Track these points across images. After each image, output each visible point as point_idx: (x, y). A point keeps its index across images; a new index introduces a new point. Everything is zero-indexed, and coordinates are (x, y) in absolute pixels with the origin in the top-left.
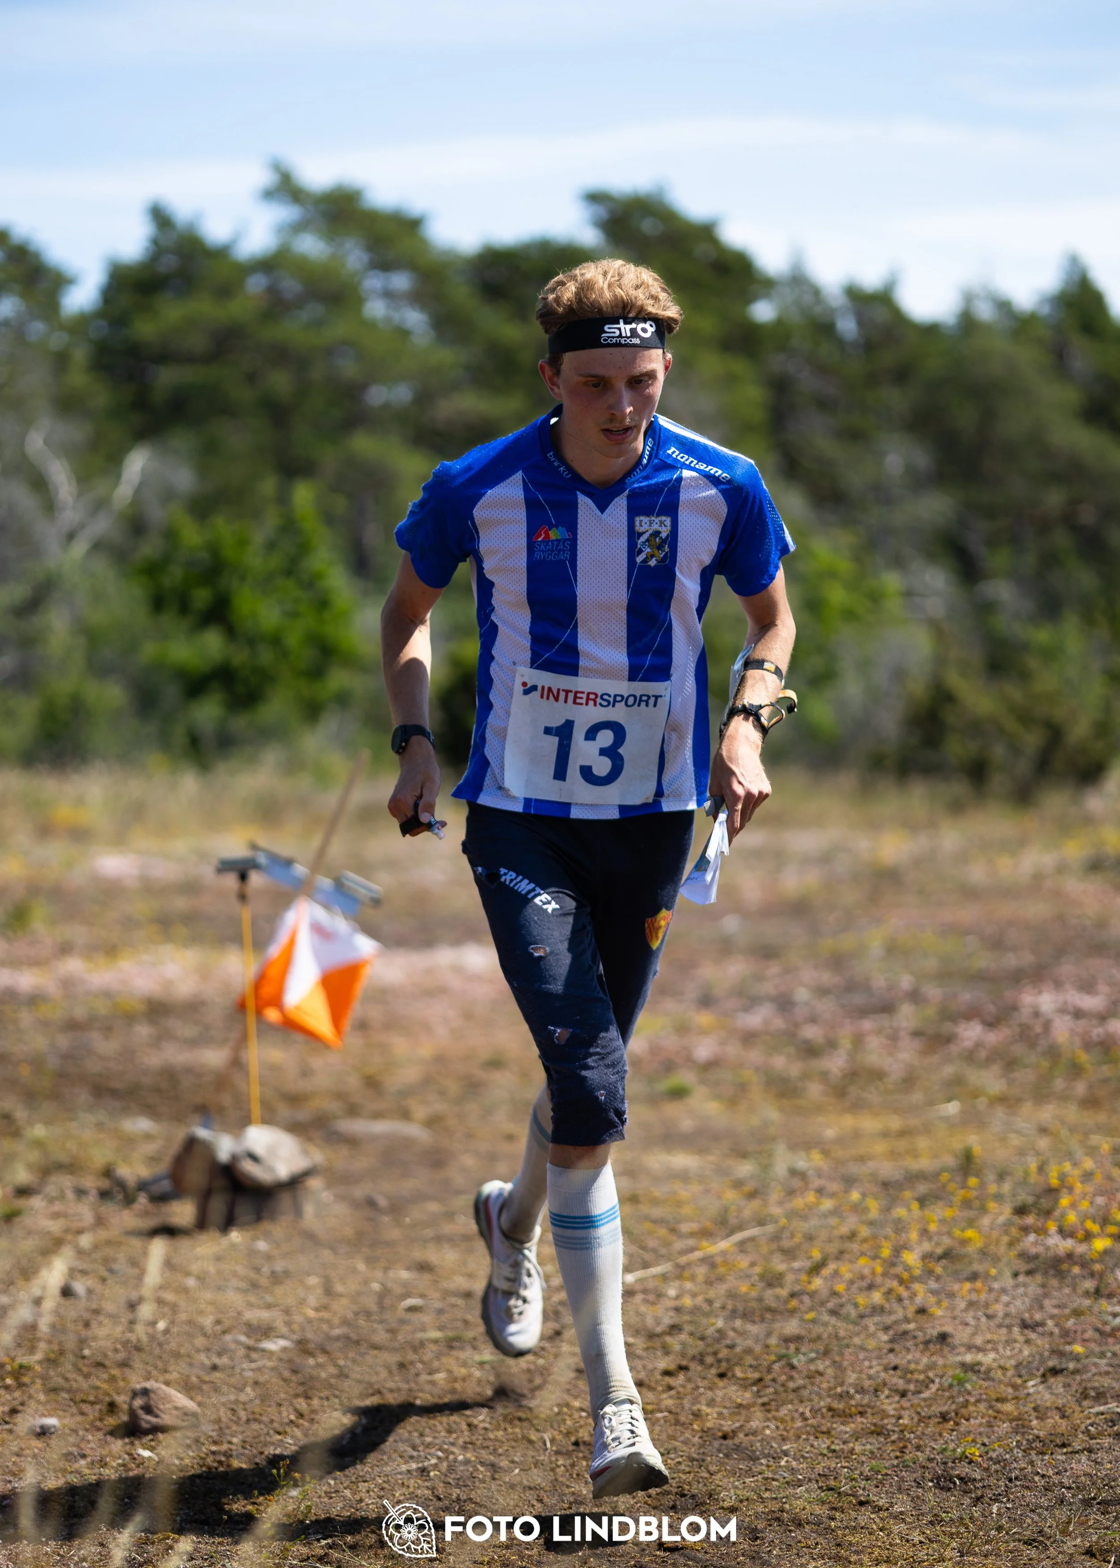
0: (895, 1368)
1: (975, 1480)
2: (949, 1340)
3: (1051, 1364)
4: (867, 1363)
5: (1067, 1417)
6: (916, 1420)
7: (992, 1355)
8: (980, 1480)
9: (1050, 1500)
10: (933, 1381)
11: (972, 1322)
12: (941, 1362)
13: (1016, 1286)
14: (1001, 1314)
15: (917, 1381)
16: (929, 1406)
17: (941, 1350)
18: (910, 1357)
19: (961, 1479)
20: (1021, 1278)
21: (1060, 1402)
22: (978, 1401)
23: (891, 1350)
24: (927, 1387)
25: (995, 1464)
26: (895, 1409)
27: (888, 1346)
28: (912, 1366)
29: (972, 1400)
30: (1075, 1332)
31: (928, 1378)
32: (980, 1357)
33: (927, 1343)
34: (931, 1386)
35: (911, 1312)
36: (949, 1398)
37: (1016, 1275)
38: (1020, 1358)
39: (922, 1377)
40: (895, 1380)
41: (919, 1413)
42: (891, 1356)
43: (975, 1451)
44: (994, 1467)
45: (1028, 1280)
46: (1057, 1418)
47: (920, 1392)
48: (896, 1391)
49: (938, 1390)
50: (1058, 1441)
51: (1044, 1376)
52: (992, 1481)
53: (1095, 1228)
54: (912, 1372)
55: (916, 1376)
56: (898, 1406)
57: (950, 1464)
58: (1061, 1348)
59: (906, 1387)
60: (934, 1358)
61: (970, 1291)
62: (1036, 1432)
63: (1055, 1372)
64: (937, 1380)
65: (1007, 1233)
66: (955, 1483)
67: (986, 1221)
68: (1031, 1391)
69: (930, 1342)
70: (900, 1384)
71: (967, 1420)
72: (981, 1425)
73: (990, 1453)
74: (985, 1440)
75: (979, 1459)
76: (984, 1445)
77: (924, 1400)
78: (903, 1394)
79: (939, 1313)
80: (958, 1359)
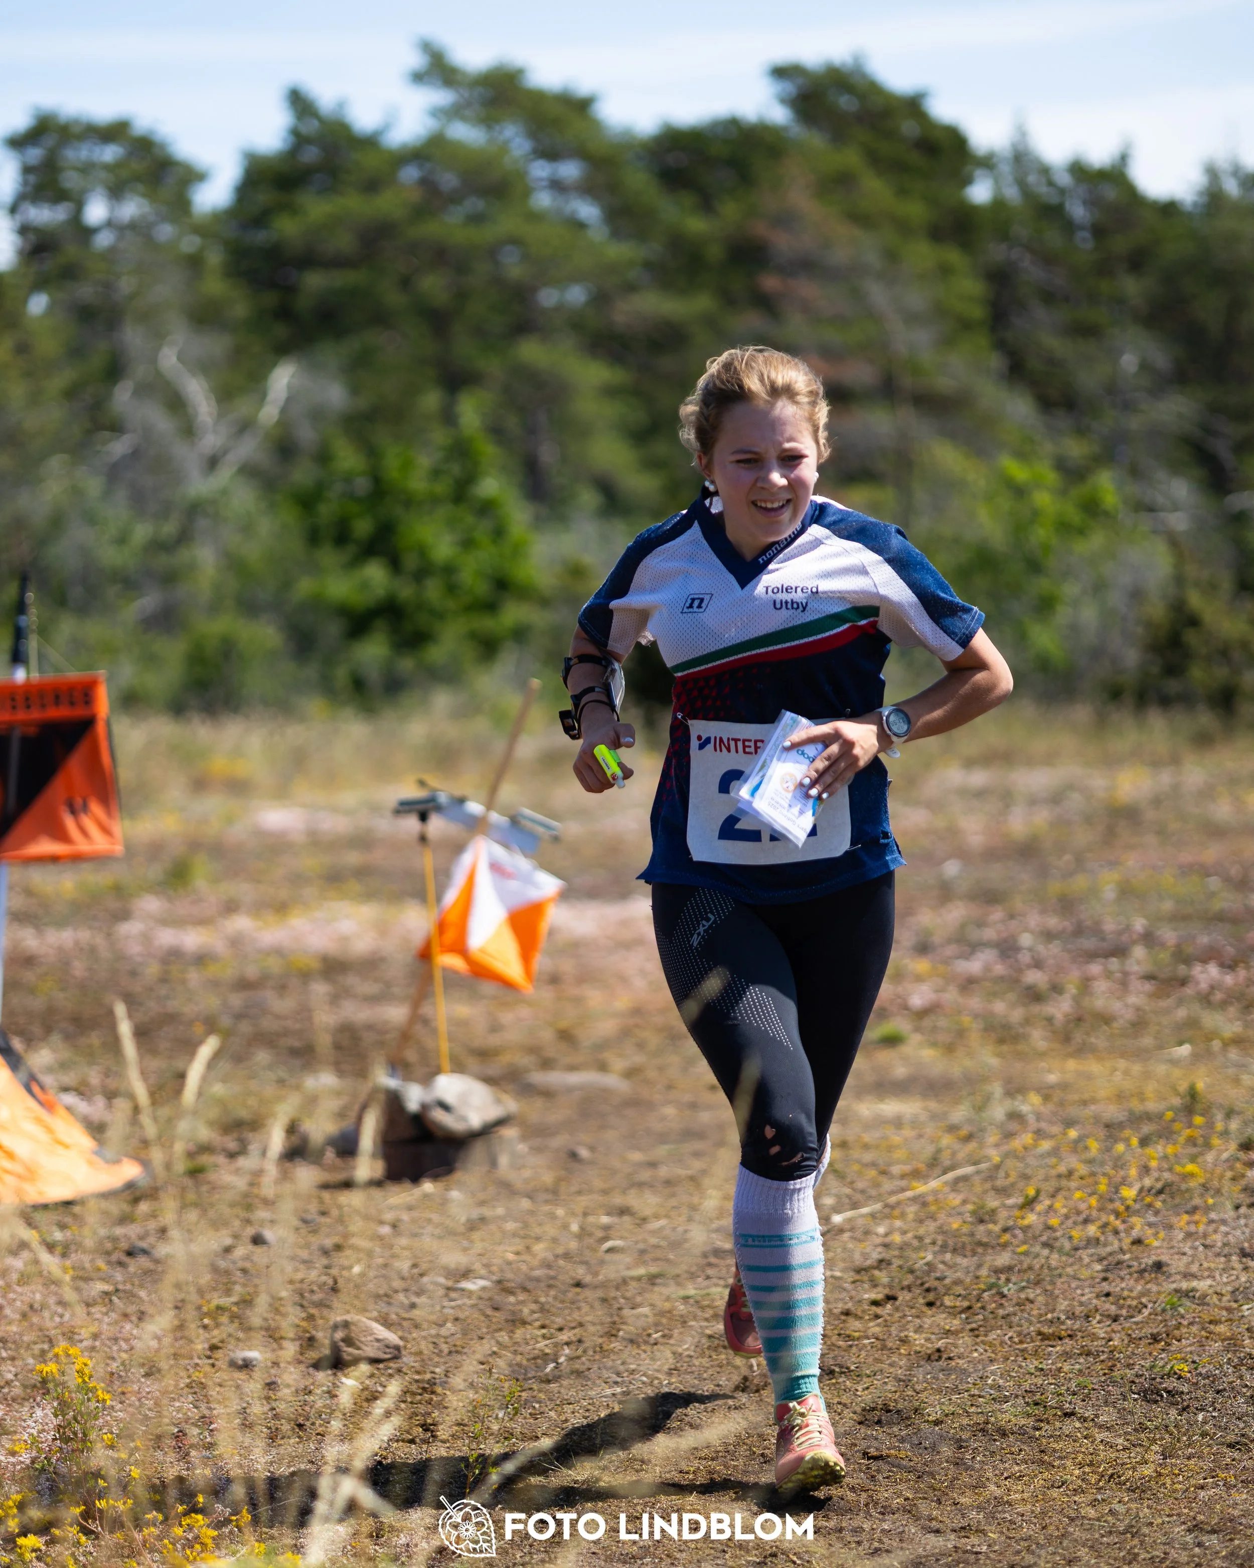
0: (1108, 1295)
1: (1183, 1393)
2: (1165, 1269)
4: (1079, 1291)
6: (1126, 1342)
7: (1208, 1282)
8: (1188, 1393)
10: (1146, 1307)
11: (1190, 1252)
12: (1155, 1289)
13: (1238, 1218)
14: (1219, 1244)
15: (1129, 1306)
16: (1141, 1329)
17: (1156, 1278)
18: (1123, 1285)
19: (1169, 1392)
20: (1243, 1211)
22: (1191, 1323)
23: (1105, 1279)
24: (1140, 1312)
25: (1204, 1378)
26: (1106, 1332)
27: (1102, 1275)
28: (1126, 1293)
29: (1185, 1322)
31: (1141, 1303)
32: (1194, 1284)
33: (1141, 1272)
34: (1144, 1310)
35: (1127, 1243)
36: (1161, 1322)
37: (1238, 1207)
38: (1238, 1284)
39: (1134, 1303)
40: (1108, 1306)
41: (1130, 1335)
42: (1104, 1284)
43: (1184, 1368)
44: (1202, 1382)
47: (1132, 1317)
48: (1109, 1316)
49: (1150, 1314)
52: (1200, 1393)
54: (1124, 1299)
55: (1129, 1302)
56: (1109, 1329)
57: (1158, 1379)
59: (1119, 1312)
60: (1149, 1286)
61: (1189, 1223)
62: (1248, 1350)
64: (1150, 1305)
65: (1231, 1168)
66: (1162, 1396)
67: (1209, 1157)
68: (1246, 1313)
69: (1145, 1270)
70: (1113, 1309)
71: (1179, 1341)
72: (1190, 1345)
73: (1200, 1370)
74: (1196, 1358)
75: (1189, 1375)
76: (1194, 1362)
77: (1137, 1323)
78: (1115, 1319)
79: (1156, 1243)
80: (1173, 1286)
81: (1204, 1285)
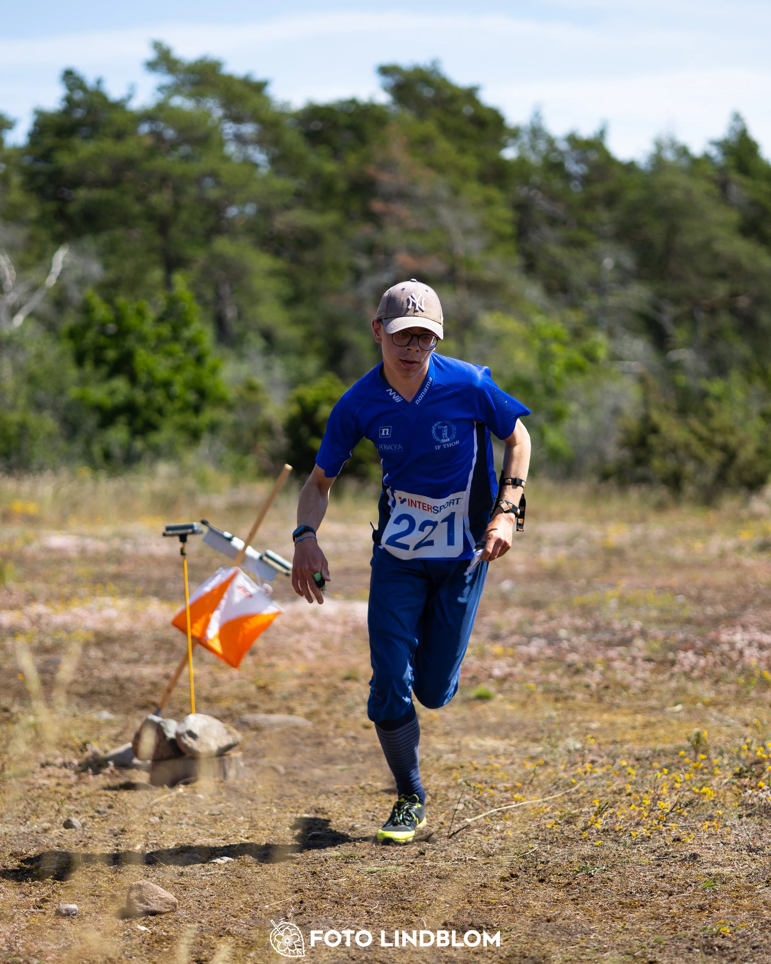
0: (663, 876)
1: (728, 948)
2: (698, 859)
4: (642, 874)
6: (681, 910)
7: (730, 869)
8: (732, 948)
10: (690, 885)
11: (714, 848)
12: (694, 872)
13: (742, 824)
14: (733, 843)
15: (679, 885)
16: (690, 901)
17: (694, 865)
18: (672, 870)
19: (719, 947)
20: (744, 819)
22: (724, 898)
23: (659, 865)
24: (687, 889)
25: (741, 938)
26: (666, 903)
27: (656, 862)
28: (675, 875)
29: (720, 898)
31: (687, 883)
32: (719, 870)
33: (683, 861)
34: (689, 888)
35: (669, 841)
36: (703, 896)
37: (740, 817)
38: (750, 871)
39: (682, 883)
40: (664, 884)
41: (683, 906)
42: (659, 869)
43: (727, 930)
44: (740, 941)
45: (749, 820)
47: (681, 893)
48: (666, 892)
49: (694, 891)
52: (741, 948)
54: (675, 880)
55: (678, 882)
56: (668, 901)
57: (710, 938)
59: (673, 889)
60: (689, 871)
61: (709, 827)
62: (767, 918)
64: (693, 884)
65: (731, 790)
66: (714, 950)
67: (714, 782)
68: (760, 891)
69: (685, 859)
70: (668, 887)
71: (718, 910)
72: (728, 913)
73: (737, 932)
74: (732, 923)
75: (730, 935)
76: (731, 926)
77: (687, 897)
78: (671, 894)
79: (689, 841)
80: (707, 871)
81: (727, 871)
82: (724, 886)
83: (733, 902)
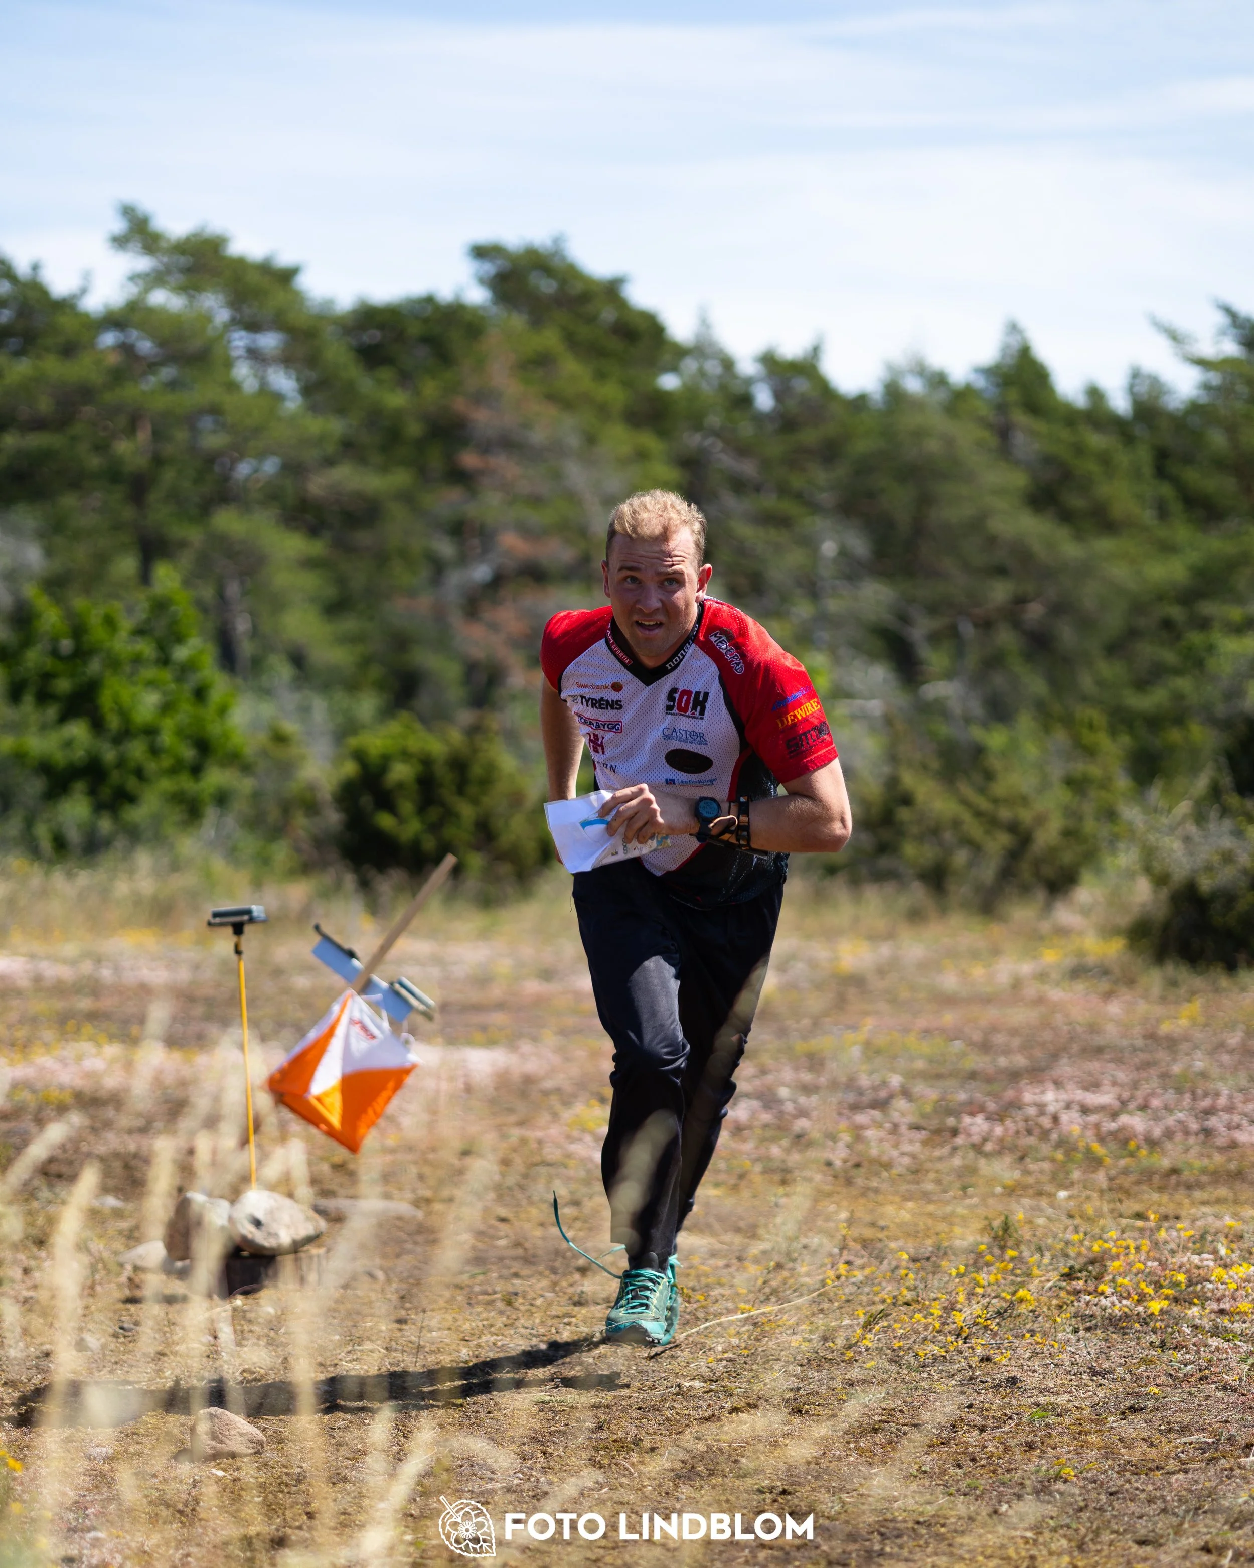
0: (970, 1407)
1: (1073, 1495)
2: (1019, 1385)
3: (1128, 1404)
4: (939, 1404)
5: (1156, 1446)
6: (1001, 1448)
7: (1066, 1397)
8: (1080, 1495)
9: (1154, 1510)
10: (1011, 1418)
11: (1041, 1370)
12: (1014, 1402)
13: (1079, 1340)
14: (1068, 1363)
15: (994, 1418)
16: (1013, 1437)
17: (1013, 1393)
18: (981, 1399)
19: (1060, 1493)
20: (1082, 1333)
21: (1145, 1434)
22: (1061, 1433)
23: (962, 1393)
24: (1006, 1423)
25: (1091, 1482)
26: (978, 1441)
27: (958, 1389)
28: (987, 1406)
29: (1055, 1433)
30: (1148, 1378)
31: (1005, 1415)
32: (1053, 1399)
33: (996, 1387)
34: (1010, 1421)
35: (974, 1361)
36: (1032, 1431)
37: (1076, 1331)
38: (1096, 1400)
39: (998, 1414)
40: (972, 1417)
41: (1003, 1443)
42: (963, 1397)
43: (1069, 1472)
44: (1091, 1485)
45: (1089, 1334)
46: (1145, 1447)
47: (998, 1427)
48: (975, 1426)
49: (1017, 1425)
50: (1150, 1465)
51: (1123, 1413)
52: (1092, 1495)
53: (1150, 1290)
54: (987, 1411)
55: (992, 1413)
56: (980, 1437)
58: (1137, 1390)
59: (985, 1423)
60: (1007, 1400)
62: (1126, 1457)
63: (1133, 1410)
64: (1015, 1417)
65: (1058, 1296)
66: (1054, 1497)
67: (1034, 1285)
68: (1114, 1425)
69: (999, 1386)
70: (979, 1421)
71: (1054, 1448)
72: (1069, 1452)
73: (1085, 1475)
74: (1076, 1464)
75: (1075, 1479)
76: (1075, 1467)
77: (1007, 1433)
78: (982, 1429)
79: (1004, 1361)
80: (1032, 1400)
81: (1062, 1400)
82: (1060, 1419)
83: (1075, 1438)
